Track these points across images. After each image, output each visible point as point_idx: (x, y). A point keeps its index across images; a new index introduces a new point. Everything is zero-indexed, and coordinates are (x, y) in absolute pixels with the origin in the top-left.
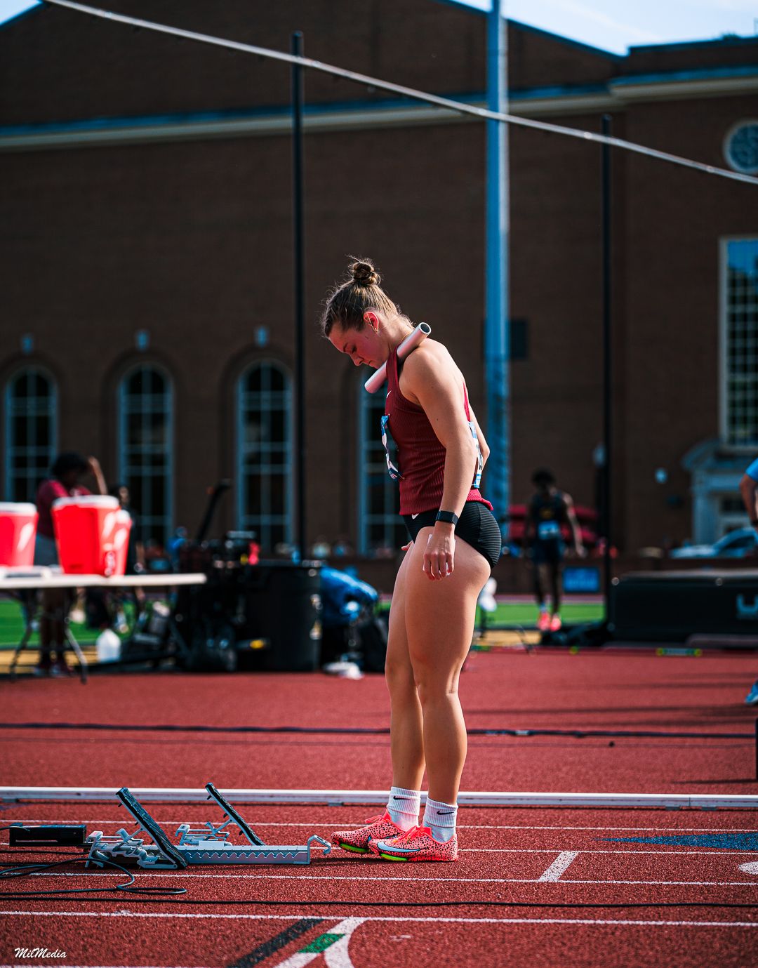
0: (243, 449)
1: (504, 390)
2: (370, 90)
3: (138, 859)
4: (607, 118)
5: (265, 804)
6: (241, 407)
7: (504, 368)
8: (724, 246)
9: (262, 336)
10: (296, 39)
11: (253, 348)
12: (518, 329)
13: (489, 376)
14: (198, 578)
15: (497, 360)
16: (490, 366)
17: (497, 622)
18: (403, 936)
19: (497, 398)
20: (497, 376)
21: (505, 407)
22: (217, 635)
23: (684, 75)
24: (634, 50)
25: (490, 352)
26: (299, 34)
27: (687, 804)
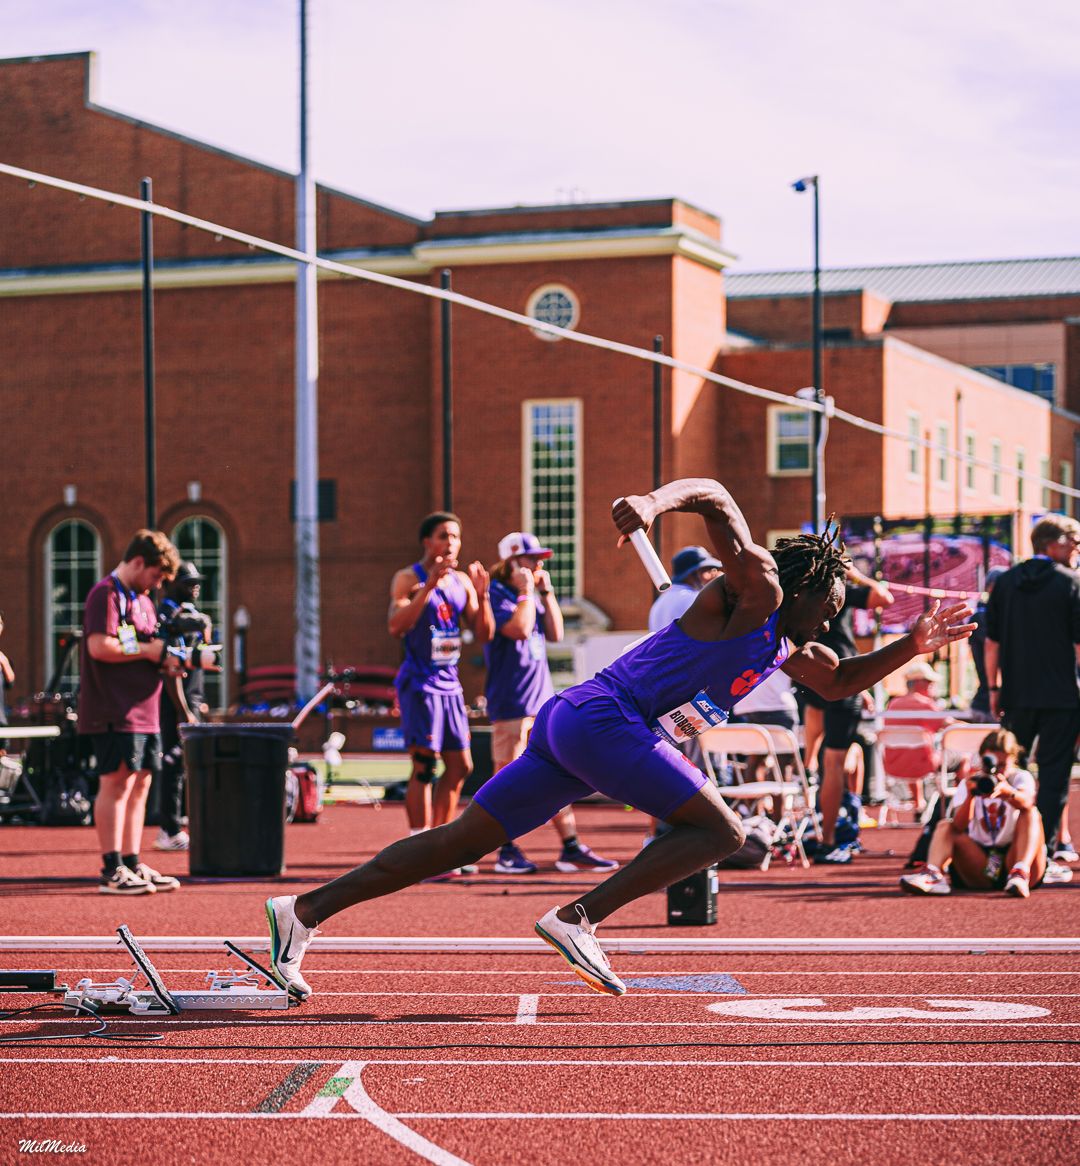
0: (52, 609)
1: (313, 550)
2: (218, 239)
3: (130, 1006)
4: (447, 273)
5: (186, 952)
6: (50, 567)
7: (313, 528)
8: (528, 408)
9: (70, 495)
10: (145, 185)
11: (62, 507)
12: (326, 489)
13: (299, 537)
14: (53, 731)
15: (307, 520)
16: (300, 525)
17: (343, 777)
18: (415, 1079)
19: (307, 558)
20: (307, 537)
21: (314, 567)
22: (71, 788)
23: (488, 240)
24: (440, 216)
25: (300, 512)
26: (149, 180)
27: (616, 949)
